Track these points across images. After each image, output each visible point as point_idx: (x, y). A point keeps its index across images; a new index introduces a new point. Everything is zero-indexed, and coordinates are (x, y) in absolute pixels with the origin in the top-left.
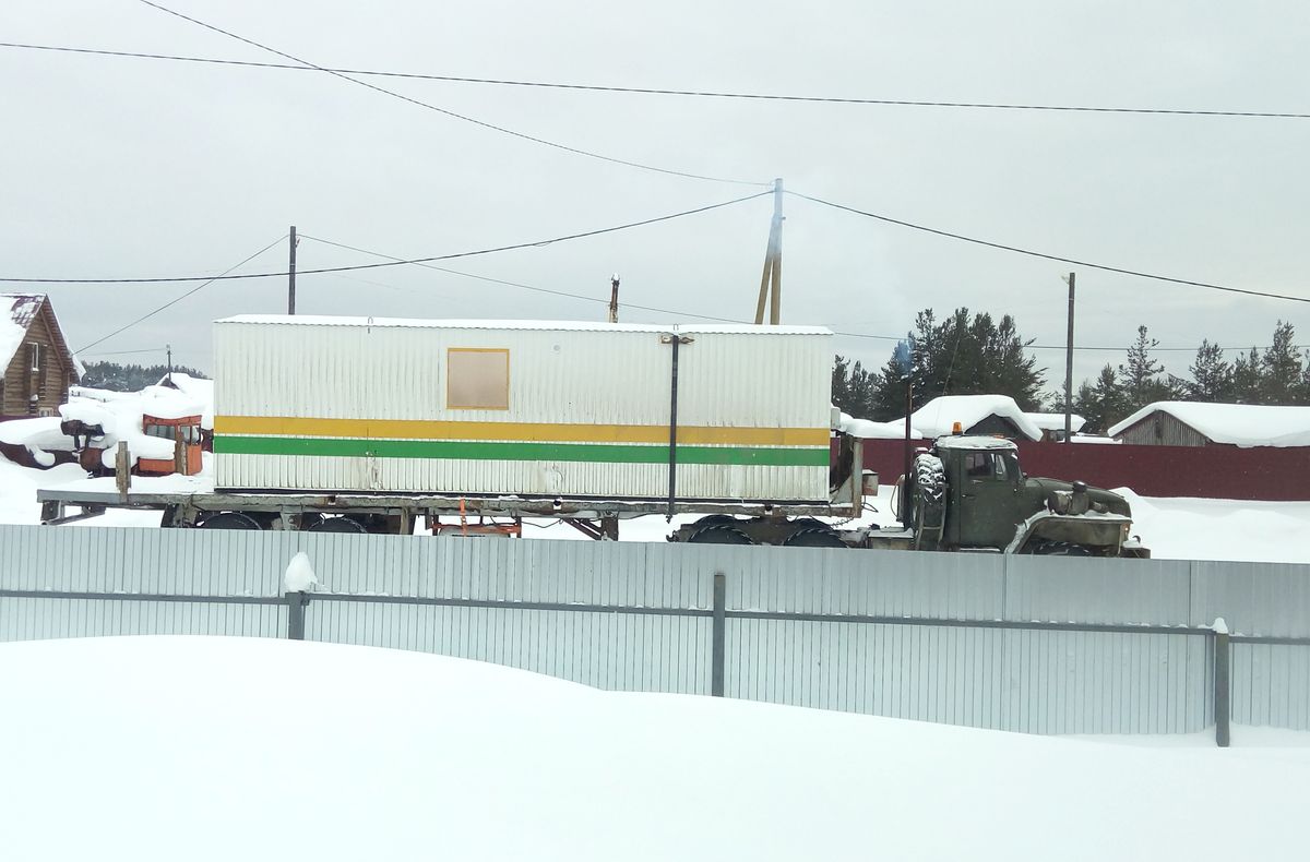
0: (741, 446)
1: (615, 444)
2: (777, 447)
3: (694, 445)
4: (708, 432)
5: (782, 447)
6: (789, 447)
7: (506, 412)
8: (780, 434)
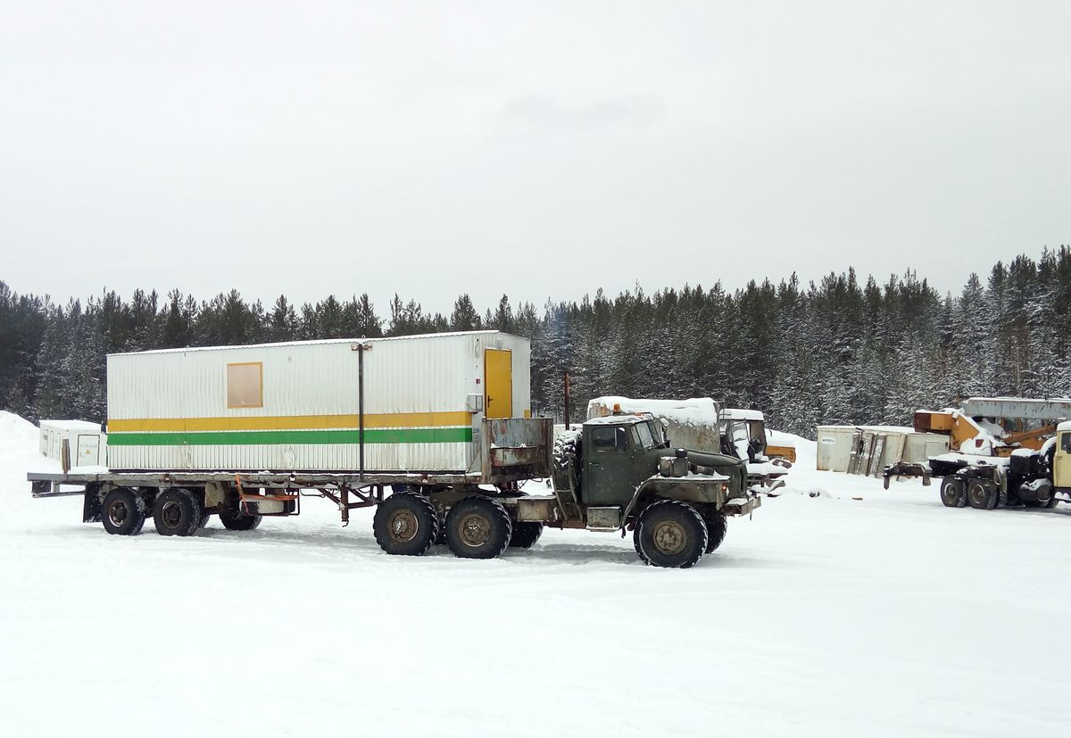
0: (405, 428)
1: (326, 430)
2: (429, 428)
3: (375, 429)
4: (385, 418)
5: (433, 428)
6: (438, 428)
7: (261, 409)
8: (430, 417)
